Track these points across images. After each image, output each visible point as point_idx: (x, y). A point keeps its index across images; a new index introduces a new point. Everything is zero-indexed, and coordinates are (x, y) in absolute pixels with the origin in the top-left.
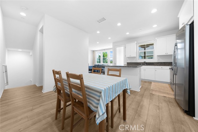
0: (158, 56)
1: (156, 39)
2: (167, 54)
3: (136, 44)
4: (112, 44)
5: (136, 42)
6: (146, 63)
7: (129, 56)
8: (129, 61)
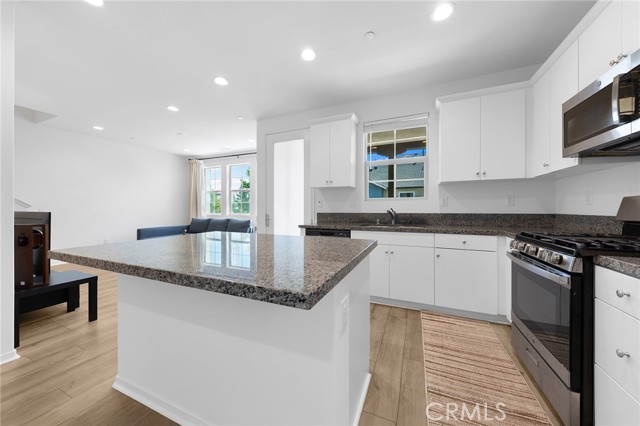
0: (443, 185)
1: (438, 103)
2: (483, 178)
3: (353, 126)
4: (254, 124)
5: (354, 117)
6: (397, 215)
7: (325, 185)
8: (327, 209)
